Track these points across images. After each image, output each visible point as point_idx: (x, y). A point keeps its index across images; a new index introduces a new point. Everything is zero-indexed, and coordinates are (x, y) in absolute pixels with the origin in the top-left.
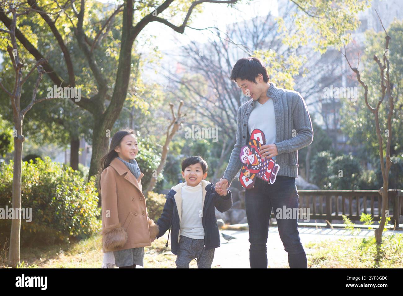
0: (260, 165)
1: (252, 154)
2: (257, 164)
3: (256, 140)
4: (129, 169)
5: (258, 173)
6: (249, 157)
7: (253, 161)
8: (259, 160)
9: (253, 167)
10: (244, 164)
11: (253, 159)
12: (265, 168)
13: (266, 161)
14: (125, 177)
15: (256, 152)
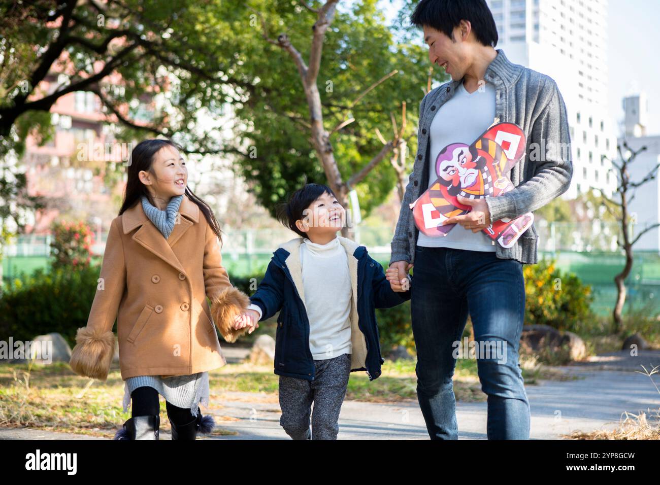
1: (475, 168)
2: (477, 193)
3: (497, 144)
4: (148, 219)
6: (463, 172)
7: (469, 183)
8: (487, 186)
10: (441, 180)
11: (471, 180)
14: (133, 237)
15: (486, 168)
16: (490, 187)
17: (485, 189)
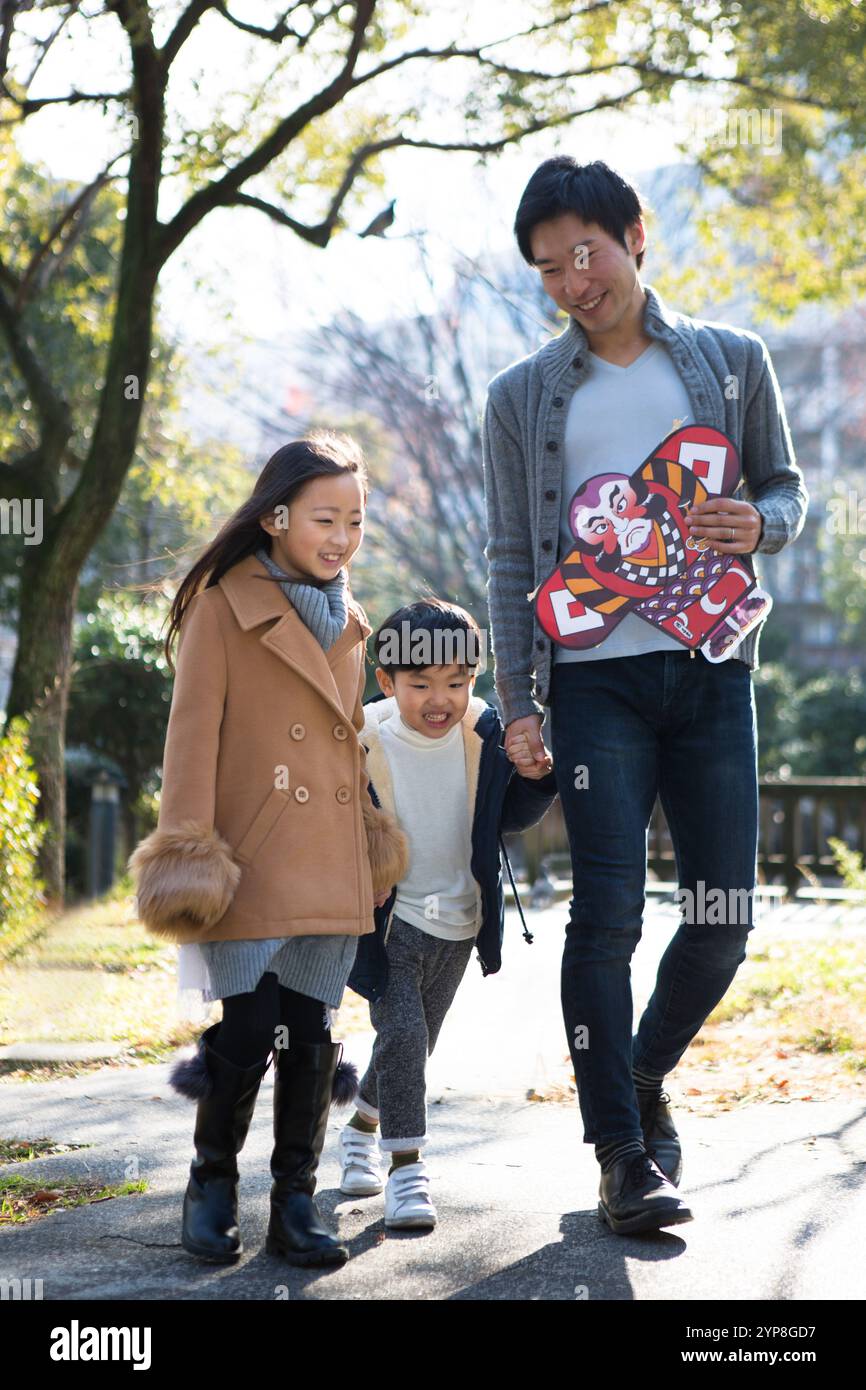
0: (673, 570)
1: (646, 517)
2: (654, 563)
3: (684, 468)
4: (293, 605)
5: (646, 600)
6: (622, 526)
7: (635, 545)
8: (671, 549)
9: (626, 566)
10: (581, 545)
11: (639, 539)
12: (695, 589)
13: (708, 564)
14: (264, 639)
15: (667, 516)
16: (677, 550)
17: (669, 553)
